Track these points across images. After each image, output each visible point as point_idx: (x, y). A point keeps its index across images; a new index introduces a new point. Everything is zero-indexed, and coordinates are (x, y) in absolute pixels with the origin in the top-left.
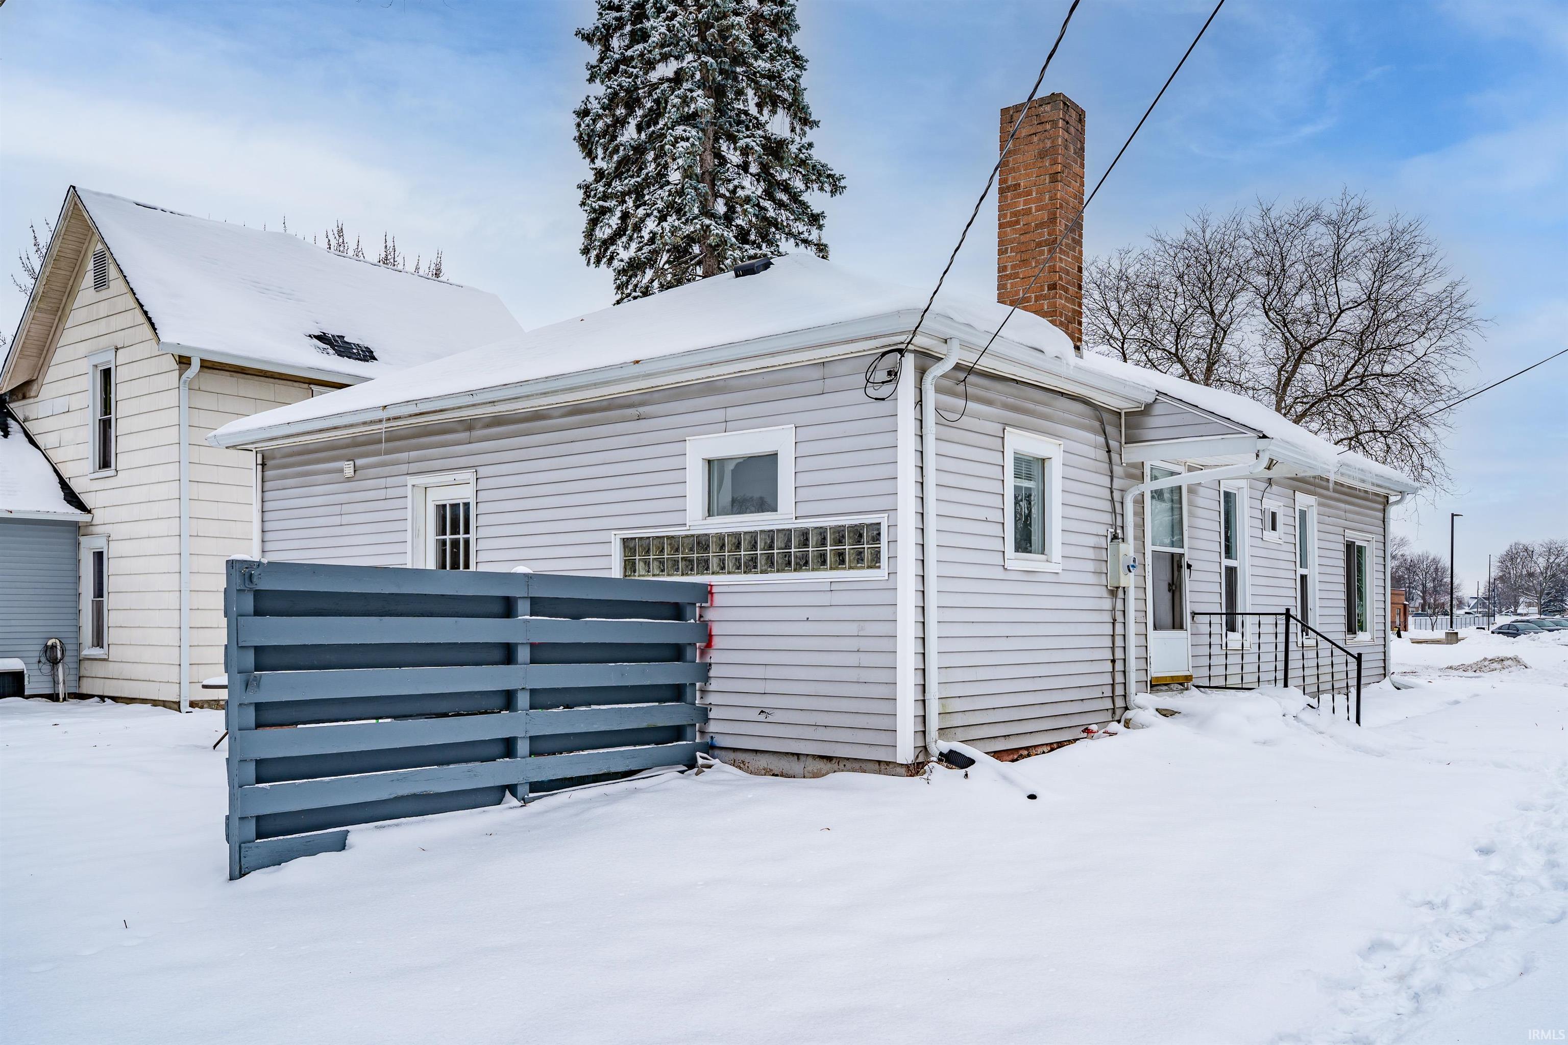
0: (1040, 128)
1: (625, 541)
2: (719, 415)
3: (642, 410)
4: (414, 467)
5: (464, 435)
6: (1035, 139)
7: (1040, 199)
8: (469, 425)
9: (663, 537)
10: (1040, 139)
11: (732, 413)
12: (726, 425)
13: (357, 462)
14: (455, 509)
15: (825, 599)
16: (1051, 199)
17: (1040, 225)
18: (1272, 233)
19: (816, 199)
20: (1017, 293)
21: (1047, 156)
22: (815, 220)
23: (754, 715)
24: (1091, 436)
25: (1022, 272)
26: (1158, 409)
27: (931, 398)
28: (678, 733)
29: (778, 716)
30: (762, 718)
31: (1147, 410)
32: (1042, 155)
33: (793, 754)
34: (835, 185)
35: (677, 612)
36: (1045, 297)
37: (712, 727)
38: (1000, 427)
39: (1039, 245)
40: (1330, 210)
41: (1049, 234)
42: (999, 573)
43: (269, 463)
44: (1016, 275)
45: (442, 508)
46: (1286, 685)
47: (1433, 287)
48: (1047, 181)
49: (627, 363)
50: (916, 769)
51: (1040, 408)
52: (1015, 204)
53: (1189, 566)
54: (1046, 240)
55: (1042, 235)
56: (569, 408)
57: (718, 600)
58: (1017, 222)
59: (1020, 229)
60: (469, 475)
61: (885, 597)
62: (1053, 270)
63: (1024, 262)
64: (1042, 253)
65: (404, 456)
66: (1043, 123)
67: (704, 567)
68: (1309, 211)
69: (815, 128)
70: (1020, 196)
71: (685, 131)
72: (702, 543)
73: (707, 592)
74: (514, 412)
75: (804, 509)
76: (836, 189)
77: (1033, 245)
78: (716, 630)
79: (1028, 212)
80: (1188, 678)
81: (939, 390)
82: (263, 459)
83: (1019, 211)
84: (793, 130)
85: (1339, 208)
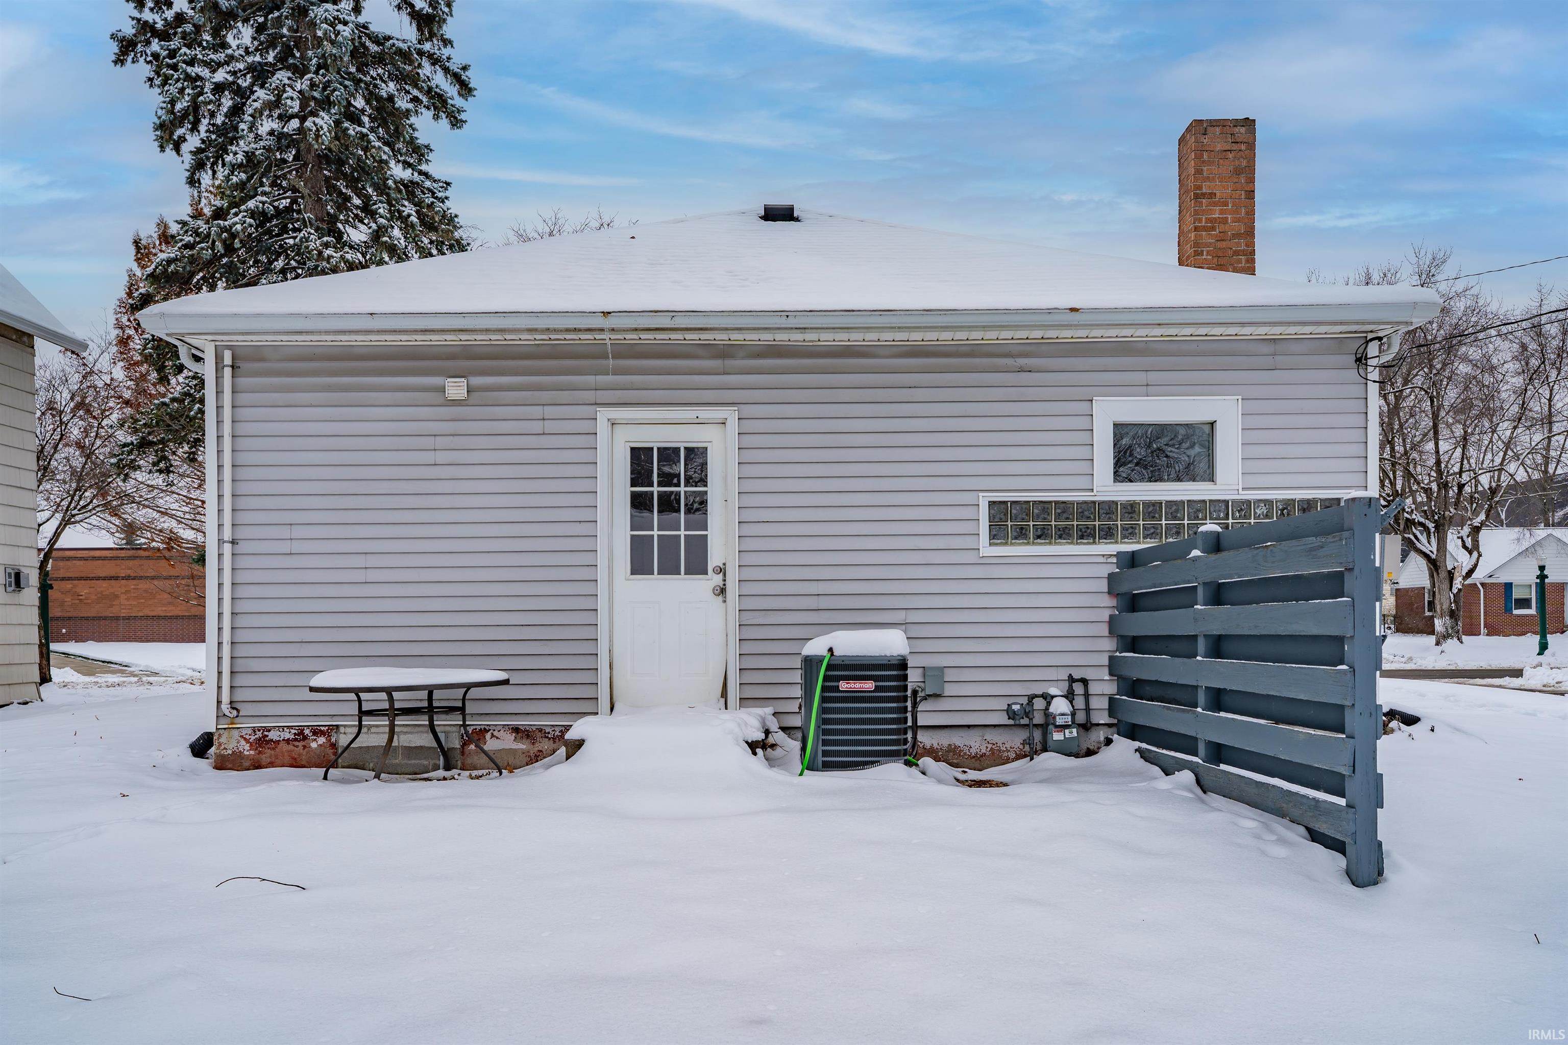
0: (1235, 147)
1: (993, 505)
2: (1140, 377)
3: (1022, 361)
4: (608, 396)
6: (1230, 156)
7: (1237, 211)
8: (725, 352)
9: (1050, 502)
10: (1235, 157)
11: (1153, 377)
12: (1148, 389)
13: (477, 381)
14: (668, 454)
17: (1237, 236)
21: (1243, 173)
39: (1237, 253)
43: (244, 366)
45: (636, 452)
48: (1243, 197)
49: (1059, 309)
52: (1212, 212)
54: (1243, 251)
55: (1239, 244)
56: (905, 349)
58: (1213, 229)
59: (1217, 235)
60: (724, 415)
64: (1240, 261)
65: (590, 379)
66: (1237, 143)
70: (1215, 204)
72: (1109, 508)
74: (811, 344)
77: (1230, 252)
79: (1224, 221)
82: (233, 358)
83: (1215, 218)
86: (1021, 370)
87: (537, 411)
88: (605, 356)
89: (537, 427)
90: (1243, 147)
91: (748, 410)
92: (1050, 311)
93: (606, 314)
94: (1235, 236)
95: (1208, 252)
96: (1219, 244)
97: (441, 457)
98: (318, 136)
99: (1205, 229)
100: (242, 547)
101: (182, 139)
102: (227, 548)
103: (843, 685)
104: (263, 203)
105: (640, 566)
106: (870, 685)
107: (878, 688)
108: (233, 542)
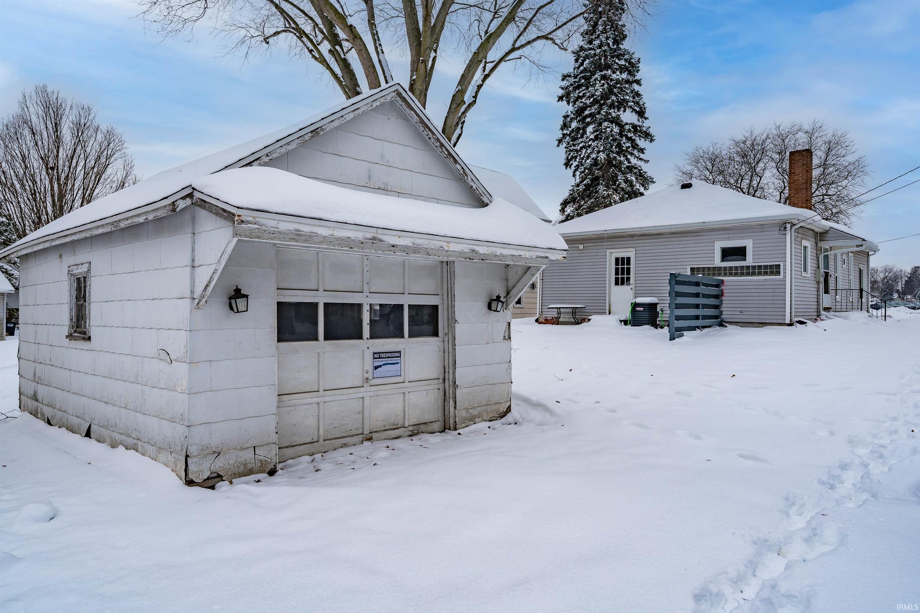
0: (803, 158)
1: (691, 268)
2: (726, 236)
3: (698, 234)
4: (608, 247)
5: (631, 239)
6: (801, 160)
8: (633, 236)
12: (729, 239)
13: (585, 245)
14: (623, 259)
15: (762, 283)
16: (806, 177)
18: (780, 135)
19: (641, 143)
20: (795, 201)
22: (642, 151)
23: (738, 313)
24: (813, 240)
25: (796, 196)
26: (830, 232)
27: (793, 234)
28: (716, 317)
29: (746, 313)
30: (741, 313)
31: (827, 232)
32: (803, 165)
33: (750, 323)
34: (652, 139)
35: (717, 286)
36: (804, 203)
37: (723, 316)
38: (801, 239)
39: (802, 189)
40: (807, 127)
41: (806, 186)
42: (800, 277)
44: (795, 197)
45: (617, 259)
46: (861, 310)
47: (851, 158)
50: (790, 325)
51: (807, 234)
53: (831, 276)
55: (803, 186)
57: (725, 284)
58: (795, 182)
60: (633, 250)
61: (783, 283)
62: (807, 196)
63: (797, 193)
67: (720, 275)
68: (797, 127)
69: (647, 120)
70: (796, 175)
71: (608, 124)
72: (719, 268)
73: (722, 281)
75: (755, 261)
76: (652, 140)
77: (800, 189)
78: (724, 291)
80: (831, 308)
81: (795, 232)
84: (638, 120)
85: (811, 127)
86: (698, 236)
87: (596, 251)
88: (605, 239)
89: (596, 254)
90: (805, 157)
91: (637, 249)
92: (698, 223)
93: (606, 231)
94: (801, 184)
95: (793, 190)
96: (797, 187)
97: (579, 261)
98: (601, 161)
99: (792, 183)
100: (544, 281)
101: (572, 164)
102: (541, 280)
103: (637, 309)
104: (588, 181)
105: (617, 283)
106: (642, 309)
107: (644, 310)
108: (542, 280)
